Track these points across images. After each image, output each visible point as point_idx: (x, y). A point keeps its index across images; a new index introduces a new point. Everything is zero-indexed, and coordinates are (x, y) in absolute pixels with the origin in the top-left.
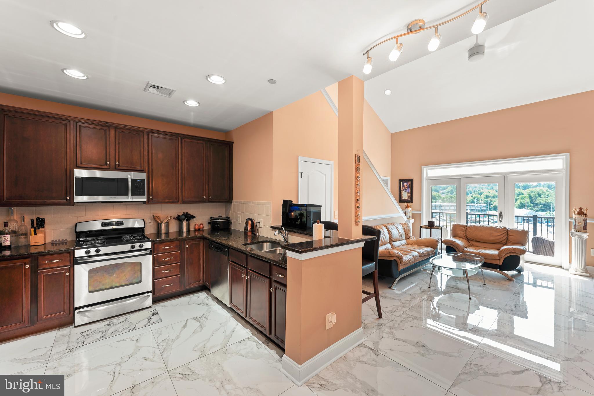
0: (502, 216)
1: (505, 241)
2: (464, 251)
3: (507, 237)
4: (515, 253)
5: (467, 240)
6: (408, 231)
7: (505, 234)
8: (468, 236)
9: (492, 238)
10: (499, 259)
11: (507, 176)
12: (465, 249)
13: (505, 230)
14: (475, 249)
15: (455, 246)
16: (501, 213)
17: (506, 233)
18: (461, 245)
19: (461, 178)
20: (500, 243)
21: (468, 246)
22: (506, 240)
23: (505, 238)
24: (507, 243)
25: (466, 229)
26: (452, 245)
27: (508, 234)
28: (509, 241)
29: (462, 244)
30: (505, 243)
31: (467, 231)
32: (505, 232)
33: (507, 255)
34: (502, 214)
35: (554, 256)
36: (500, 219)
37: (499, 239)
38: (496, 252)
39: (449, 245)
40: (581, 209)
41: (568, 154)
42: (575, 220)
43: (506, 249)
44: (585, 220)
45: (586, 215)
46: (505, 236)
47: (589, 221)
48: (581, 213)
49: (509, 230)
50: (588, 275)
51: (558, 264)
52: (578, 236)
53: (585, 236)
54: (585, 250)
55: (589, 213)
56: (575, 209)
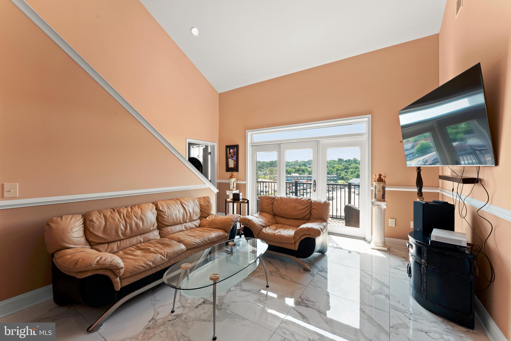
0: (315, 184)
1: (308, 216)
2: (261, 232)
3: (311, 211)
4: (310, 235)
5: (272, 215)
6: (206, 208)
7: (308, 208)
8: (274, 211)
9: (296, 213)
10: (294, 243)
11: (320, 141)
12: (264, 229)
13: (309, 202)
14: (275, 228)
16: (315, 181)
17: (310, 206)
18: (257, 225)
19: (280, 144)
20: (303, 219)
21: (270, 224)
22: (309, 214)
23: (308, 212)
24: (310, 218)
25: (273, 202)
28: (313, 216)
29: (260, 223)
30: (308, 219)
31: (274, 205)
32: (309, 204)
33: (303, 238)
34: (315, 182)
35: (359, 227)
36: (314, 188)
37: (302, 214)
38: (292, 233)
40: (380, 175)
41: (370, 116)
42: (376, 188)
43: (301, 230)
44: (384, 188)
45: (384, 182)
46: (308, 209)
47: (386, 189)
48: (380, 180)
49: (313, 203)
50: (386, 249)
51: (363, 236)
52: (378, 205)
53: (383, 205)
54: (383, 222)
55: (386, 180)
56: (376, 176)
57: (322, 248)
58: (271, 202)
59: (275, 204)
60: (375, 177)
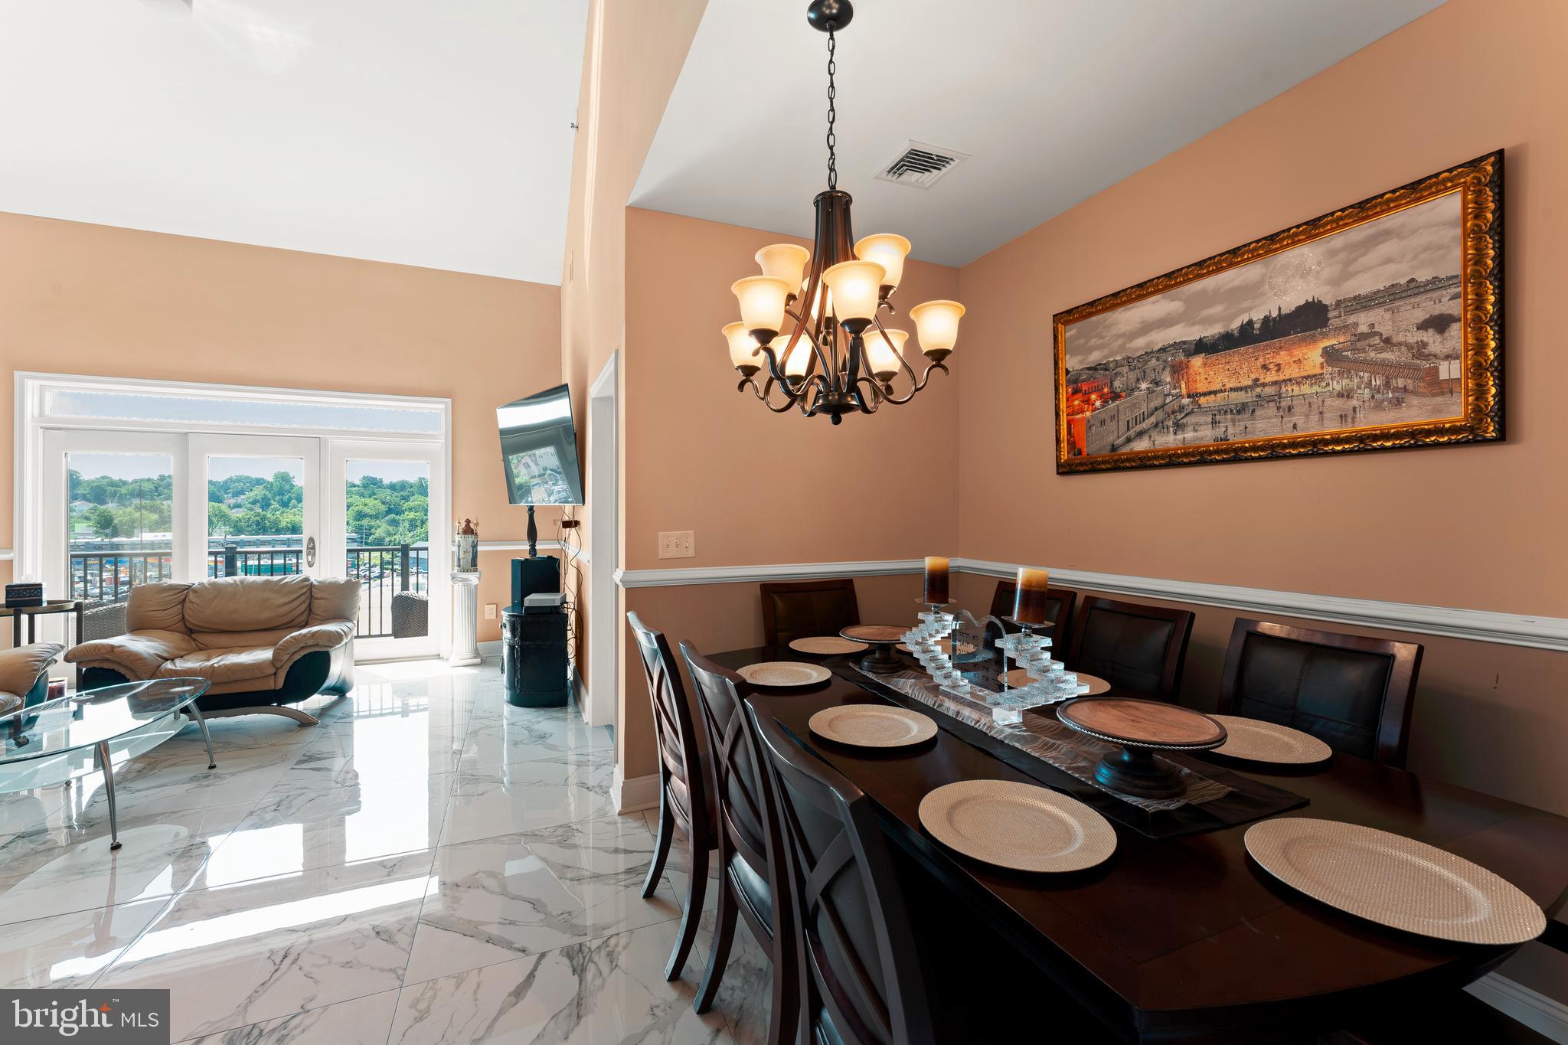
0: (313, 548)
1: (303, 618)
2: (160, 672)
3: (310, 604)
4: (316, 645)
5: (185, 633)
7: (303, 598)
8: (189, 619)
9: (267, 615)
10: (273, 672)
11: (325, 441)
12: (169, 665)
13: (306, 586)
14: (204, 657)
15: (119, 664)
16: (311, 540)
17: (308, 594)
18: (146, 655)
19: (186, 433)
20: (288, 626)
21: (182, 653)
22: (306, 613)
23: (303, 607)
24: (309, 622)
25: (183, 597)
26: (108, 660)
27: (312, 596)
28: (316, 614)
29: (152, 651)
30: (303, 623)
31: (188, 604)
32: (305, 590)
33: (297, 657)
34: (314, 543)
36: (310, 558)
37: (284, 616)
38: (265, 655)
39: (97, 665)
40: (468, 522)
41: (449, 401)
42: (459, 546)
43: (293, 641)
44: (474, 546)
45: (476, 534)
46: (304, 602)
47: (480, 548)
48: (468, 530)
49: (314, 586)
50: (478, 661)
51: (435, 652)
52: (464, 580)
53: (473, 578)
54: (474, 610)
55: (479, 530)
56: (459, 523)
57: (340, 682)
58: (175, 598)
59: (192, 603)
60: (458, 525)
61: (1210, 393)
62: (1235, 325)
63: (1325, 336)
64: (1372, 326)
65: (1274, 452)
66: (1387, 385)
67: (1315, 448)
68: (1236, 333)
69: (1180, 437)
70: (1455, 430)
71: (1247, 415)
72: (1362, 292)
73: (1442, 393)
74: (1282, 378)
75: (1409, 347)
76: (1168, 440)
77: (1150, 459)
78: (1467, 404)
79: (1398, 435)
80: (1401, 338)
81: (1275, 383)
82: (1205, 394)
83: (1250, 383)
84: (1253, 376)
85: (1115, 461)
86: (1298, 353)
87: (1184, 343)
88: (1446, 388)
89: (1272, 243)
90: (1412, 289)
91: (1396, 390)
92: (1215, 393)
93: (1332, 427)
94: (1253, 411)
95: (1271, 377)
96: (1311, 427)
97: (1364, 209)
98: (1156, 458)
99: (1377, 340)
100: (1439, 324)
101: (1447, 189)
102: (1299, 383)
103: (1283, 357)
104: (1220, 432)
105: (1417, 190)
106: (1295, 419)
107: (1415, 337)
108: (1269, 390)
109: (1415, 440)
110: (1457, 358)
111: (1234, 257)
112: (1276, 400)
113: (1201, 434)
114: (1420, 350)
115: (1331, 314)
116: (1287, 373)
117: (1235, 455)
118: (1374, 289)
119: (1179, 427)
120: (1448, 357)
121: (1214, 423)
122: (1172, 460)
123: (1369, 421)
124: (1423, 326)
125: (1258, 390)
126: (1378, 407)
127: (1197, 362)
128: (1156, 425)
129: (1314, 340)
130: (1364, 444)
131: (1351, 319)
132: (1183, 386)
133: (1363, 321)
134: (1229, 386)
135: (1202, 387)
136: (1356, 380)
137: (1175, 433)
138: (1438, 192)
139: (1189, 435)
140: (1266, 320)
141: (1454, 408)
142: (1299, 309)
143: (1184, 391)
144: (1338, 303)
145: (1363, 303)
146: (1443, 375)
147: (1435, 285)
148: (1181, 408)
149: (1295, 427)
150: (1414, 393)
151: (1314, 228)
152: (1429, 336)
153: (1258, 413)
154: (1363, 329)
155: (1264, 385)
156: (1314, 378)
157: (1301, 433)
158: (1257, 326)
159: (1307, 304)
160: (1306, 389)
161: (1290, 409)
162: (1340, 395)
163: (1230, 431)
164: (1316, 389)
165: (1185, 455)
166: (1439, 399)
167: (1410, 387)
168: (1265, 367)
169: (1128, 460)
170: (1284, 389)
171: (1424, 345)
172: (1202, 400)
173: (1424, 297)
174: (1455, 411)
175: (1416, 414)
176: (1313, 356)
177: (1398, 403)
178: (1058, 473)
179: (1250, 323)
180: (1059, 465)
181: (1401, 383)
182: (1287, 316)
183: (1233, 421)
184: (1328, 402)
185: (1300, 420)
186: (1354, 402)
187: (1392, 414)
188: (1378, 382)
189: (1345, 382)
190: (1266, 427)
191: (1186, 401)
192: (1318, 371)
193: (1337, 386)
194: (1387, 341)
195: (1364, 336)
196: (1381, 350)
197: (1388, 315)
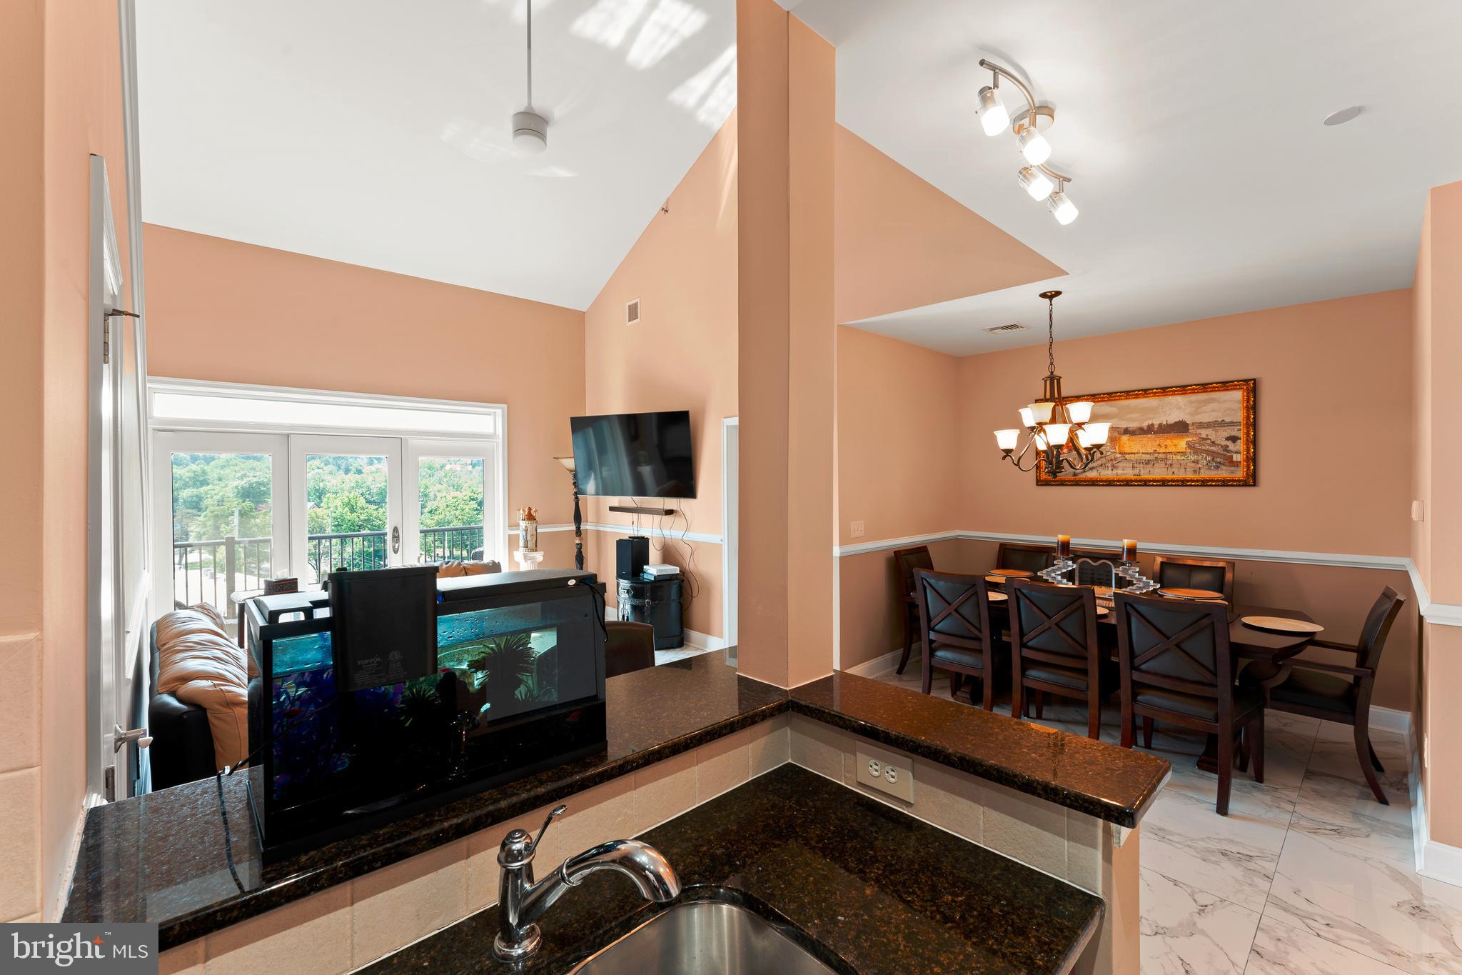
0: (398, 536)
11: (407, 440)
16: (396, 529)
19: (288, 436)
34: (398, 531)
36: (395, 544)
40: (530, 509)
41: (503, 405)
42: (526, 531)
44: (535, 529)
45: (535, 519)
48: (530, 517)
53: (538, 557)
55: (538, 516)
60: (517, 514)
61: (1132, 453)
62: (1145, 425)
63: (1188, 436)
64: (1207, 436)
65: (1164, 483)
66: (1213, 460)
67: (1183, 483)
68: (1145, 428)
69: (1115, 472)
70: (1239, 481)
71: (1150, 466)
72: (1203, 421)
73: (1234, 466)
74: (1167, 451)
75: (1222, 447)
76: (1108, 473)
77: (1097, 481)
78: (1244, 471)
79: (1218, 481)
80: (1219, 442)
81: (1164, 453)
82: (1128, 454)
83: (1152, 452)
84: (1155, 449)
85: (1077, 481)
86: (1175, 442)
87: (1118, 428)
88: (1237, 464)
89: (1164, 391)
90: (1222, 424)
91: (1216, 462)
92: (1134, 454)
93: (1190, 476)
94: (1154, 464)
95: (1162, 450)
96: (1181, 475)
97: (1205, 387)
98: (1102, 481)
99: (1209, 441)
100: (1234, 439)
101: (1237, 389)
102: (1175, 454)
103: (1168, 442)
104: (1136, 471)
105: (1225, 386)
106: (1173, 470)
107: (1225, 443)
108: (1161, 456)
109: (1224, 483)
110: (1240, 453)
111: (1145, 392)
112: (1165, 460)
113: (1126, 472)
114: (1226, 448)
115: (1190, 428)
116: (1170, 450)
117: (1145, 483)
118: (1209, 421)
119: (1114, 467)
120: (1236, 452)
121: (1133, 467)
122: (1110, 483)
123: (1206, 474)
124: (1228, 439)
125: (1156, 455)
126: (1209, 468)
127: (1125, 438)
128: (1101, 465)
129: (1182, 437)
130: (1204, 483)
131: (1199, 431)
132: (1117, 447)
133: (1204, 433)
134: (1141, 451)
135: (1127, 450)
136: (1201, 456)
137: (1112, 470)
138: (1234, 389)
139: (1120, 472)
140: (1160, 425)
141: (1238, 472)
142: (1176, 423)
143: (1117, 451)
144: (1193, 424)
145: (1201, 425)
146: (1235, 459)
147: (1232, 424)
148: (1116, 459)
149: (1173, 473)
150: (1224, 464)
151: (1183, 390)
152: (1229, 443)
153: (1155, 465)
154: (1204, 436)
155: (1159, 453)
156: (1183, 453)
157: (1175, 477)
158: (1156, 427)
159: (1180, 421)
160: (1179, 457)
161: (1171, 465)
162: (1194, 462)
163: (1142, 472)
164: (1183, 458)
165: (1118, 481)
166: (1233, 468)
167: (1222, 462)
168: (1159, 445)
169: (1085, 481)
170: (1168, 456)
171: (1228, 446)
172: (1127, 456)
173: (1227, 428)
174: (1239, 474)
175: (1224, 473)
176: (1182, 444)
177: (1217, 468)
178: (1037, 485)
179: (1152, 425)
180: (1037, 481)
181: (1218, 460)
182: (1171, 425)
183: (1143, 467)
184: (1188, 464)
185: (1176, 470)
186: (1200, 466)
187: (1215, 472)
188: (1209, 458)
189: (1196, 456)
190: (1159, 472)
191: (1118, 456)
192: (1184, 450)
193: (1193, 458)
194: (1213, 442)
195: (1203, 439)
196: (1211, 446)
197: (1214, 432)
